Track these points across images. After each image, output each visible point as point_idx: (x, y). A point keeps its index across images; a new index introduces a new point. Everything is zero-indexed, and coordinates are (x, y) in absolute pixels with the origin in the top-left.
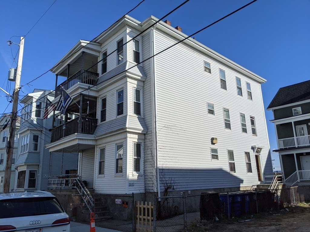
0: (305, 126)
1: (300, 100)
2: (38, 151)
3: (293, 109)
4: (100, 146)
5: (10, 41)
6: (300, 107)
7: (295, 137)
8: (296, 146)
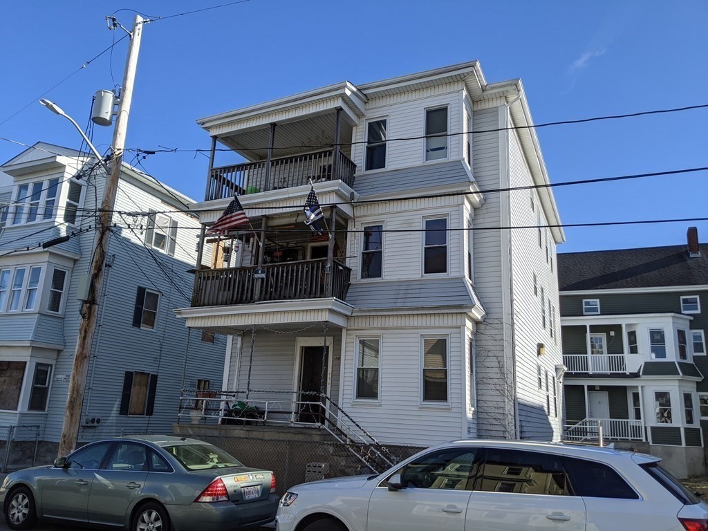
0: (603, 336)
1: (599, 287)
2: (60, 312)
3: (584, 300)
4: (359, 332)
5: (114, 20)
6: (598, 300)
7: (589, 355)
8: (590, 372)
